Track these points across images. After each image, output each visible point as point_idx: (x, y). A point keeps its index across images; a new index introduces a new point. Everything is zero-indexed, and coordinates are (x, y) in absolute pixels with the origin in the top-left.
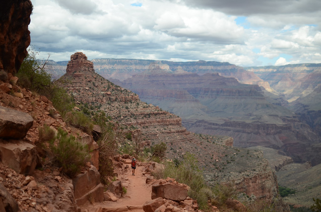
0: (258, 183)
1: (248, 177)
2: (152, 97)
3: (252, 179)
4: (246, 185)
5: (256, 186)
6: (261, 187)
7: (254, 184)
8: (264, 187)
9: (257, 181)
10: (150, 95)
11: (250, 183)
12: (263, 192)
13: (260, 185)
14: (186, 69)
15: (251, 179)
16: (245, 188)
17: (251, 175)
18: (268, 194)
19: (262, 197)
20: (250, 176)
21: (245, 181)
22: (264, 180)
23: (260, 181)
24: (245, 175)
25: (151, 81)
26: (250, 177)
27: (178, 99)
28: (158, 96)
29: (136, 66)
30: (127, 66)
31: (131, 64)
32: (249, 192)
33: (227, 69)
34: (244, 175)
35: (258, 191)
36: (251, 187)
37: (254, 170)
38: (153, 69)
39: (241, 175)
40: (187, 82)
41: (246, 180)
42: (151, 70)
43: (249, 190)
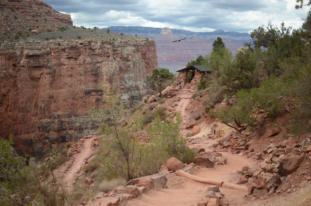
0: (82, 61)
1: (57, 46)
2: (162, 62)
3: (67, 50)
4: (53, 62)
5: (77, 66)
6: (92, 70)
7: (72, 62)
8: (98, 71)
9: (81, 58)
10: (160, 60)
11: (62, 59)
12: (96, 81)
13: (88, 66)
14: (203, 38)
15: (64, 50)
16: (50, 68)
17: (64, 43)
18: (107, 85)
19: (93, 91)
20: (62, 45)
21: (52, 54)
22: (100, 59)
23: (88, 59)
24: (55, 44)
25: (162, 46)
26: (63, 47)
27: (185, 63)
28: (167, 61)
29: (152, 34)
30: (143, 34)
31: (147, 32)
32: (61, 76)
33: (246, 39)
34: (51, 43)
35: (82, 77)
36: (65, 67)
37: (80, 38)
38: (165, 35)
39: (46, 42)
40: (200, 48)
41: (54, 53)
42: (163, 36)
43: (60, 72)
